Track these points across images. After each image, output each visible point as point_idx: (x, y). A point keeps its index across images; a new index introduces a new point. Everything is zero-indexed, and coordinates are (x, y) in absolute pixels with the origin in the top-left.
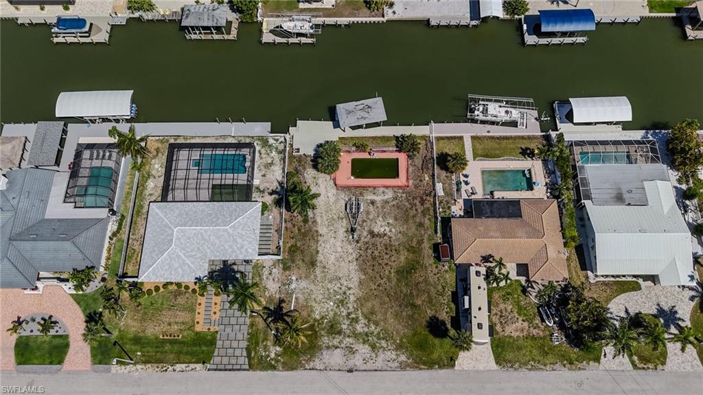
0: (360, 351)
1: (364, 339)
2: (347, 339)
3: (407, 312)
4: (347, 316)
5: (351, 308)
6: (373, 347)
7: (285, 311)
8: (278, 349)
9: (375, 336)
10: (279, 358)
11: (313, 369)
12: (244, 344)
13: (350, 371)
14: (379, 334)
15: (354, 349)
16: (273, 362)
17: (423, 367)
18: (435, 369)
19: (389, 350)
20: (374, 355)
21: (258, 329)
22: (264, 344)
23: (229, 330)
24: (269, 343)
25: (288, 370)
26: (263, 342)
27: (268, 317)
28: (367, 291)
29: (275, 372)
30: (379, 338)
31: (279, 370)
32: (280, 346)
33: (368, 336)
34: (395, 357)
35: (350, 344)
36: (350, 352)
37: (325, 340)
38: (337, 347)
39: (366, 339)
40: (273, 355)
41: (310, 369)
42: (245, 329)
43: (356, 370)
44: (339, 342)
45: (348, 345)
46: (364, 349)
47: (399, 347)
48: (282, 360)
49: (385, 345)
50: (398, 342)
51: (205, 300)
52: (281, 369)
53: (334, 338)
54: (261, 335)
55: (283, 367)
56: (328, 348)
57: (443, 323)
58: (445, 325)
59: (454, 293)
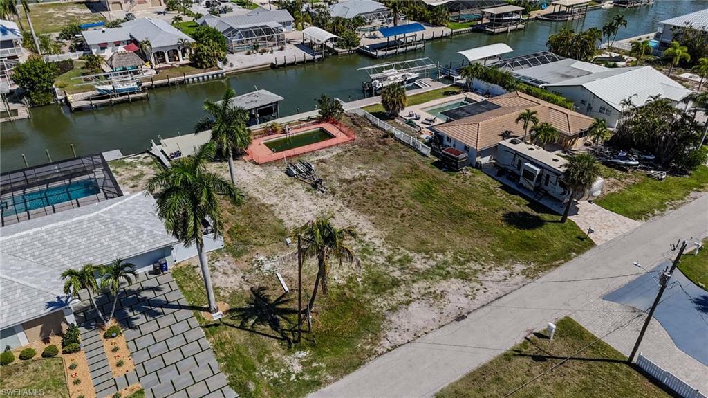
0: (449, 290)
1: (441, 275)
2: (415, 285)
3: (469, 223)
4: (389, 262)
5: (385, 251)
6: (464, 276)
7: (273, 299)
8: (301, 354)
9: (453, 264)
10: (314, 365)
11: (393, 348)
12: (223, 379)
13: (460, 318)
14: (455, 259)
15: (438, 292)
16: (307, 378)
17: (557, 262)
18: (575, 256)
19: (490, 269)
20: (474, 284)
21: (237, 346)
22: (266, 360)
23: (169, 375)
24: (276, 355)
25: (347, 373)
26: (260, 359)
27: (246, 320)
28: (392, 226)
29: (322, 389)
30: (460, 263)
31: (330, 383)
32: (302, 348)
33: (443, 268)
34: (507, 272)
35: (425, 289)
36: (435, 297)
37: (380, 302)
38: (408, 303)
39: (444, 273)
40: (298, 368)
41: (389, 350)
42: (209, 358)
43: (469, 313)
44: (406, 295)
45: (423, 291)
46: (453, 286)
47: (499, 260)
48: (323, 365)
49: (478, 267)
50: (492, 255)
51: (85, 356)
52: (331, 378)
53: (392, 294)
54: (251, 351)
55: (333, 374)
56: (394, 310)
57: (525, 214)
58: (529, 215)
59: (504, 187)
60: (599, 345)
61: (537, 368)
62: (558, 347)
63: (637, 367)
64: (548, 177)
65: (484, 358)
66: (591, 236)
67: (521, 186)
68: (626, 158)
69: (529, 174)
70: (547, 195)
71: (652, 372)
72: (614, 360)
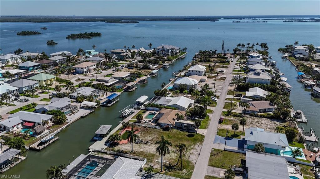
2: (187, 153)
6: (192, 149)
7: (169, 165)
8: (184, 170)
10: (188, 170)
13: (199, 155)
15: (191, 153)
16: (189, 172)
18: (204, 139)
19: (194, 146)
20: (195, 149)
21: (173, 174)
24: (181, 172)
25: (194, 169)
26: (179, 174)
29: (194, 172)
35: (189, 153)
37: (185, 158)
38: (189, 156)
40: (186, 172)
41: (195, 164)
42: (171, 177)
43: (199, 153)
46: (192, 151)
50: (192, 143)
53: (185, 156)
54: (176, 174)
56: (189, 158)
57: (189, 134)
58: (190, 134)
59: (181, 131)
60: (219, 150)
61: (215, 156)
62: (215, 153)
63: (226, 150)
64: (189, 126)
65: (209, 158)
66: (203, 134)
67: (184, 129)
68: (195, 118)
69: (185, 126)
70: (190, 130)
71: (228, 150)
72: (222, 151)
